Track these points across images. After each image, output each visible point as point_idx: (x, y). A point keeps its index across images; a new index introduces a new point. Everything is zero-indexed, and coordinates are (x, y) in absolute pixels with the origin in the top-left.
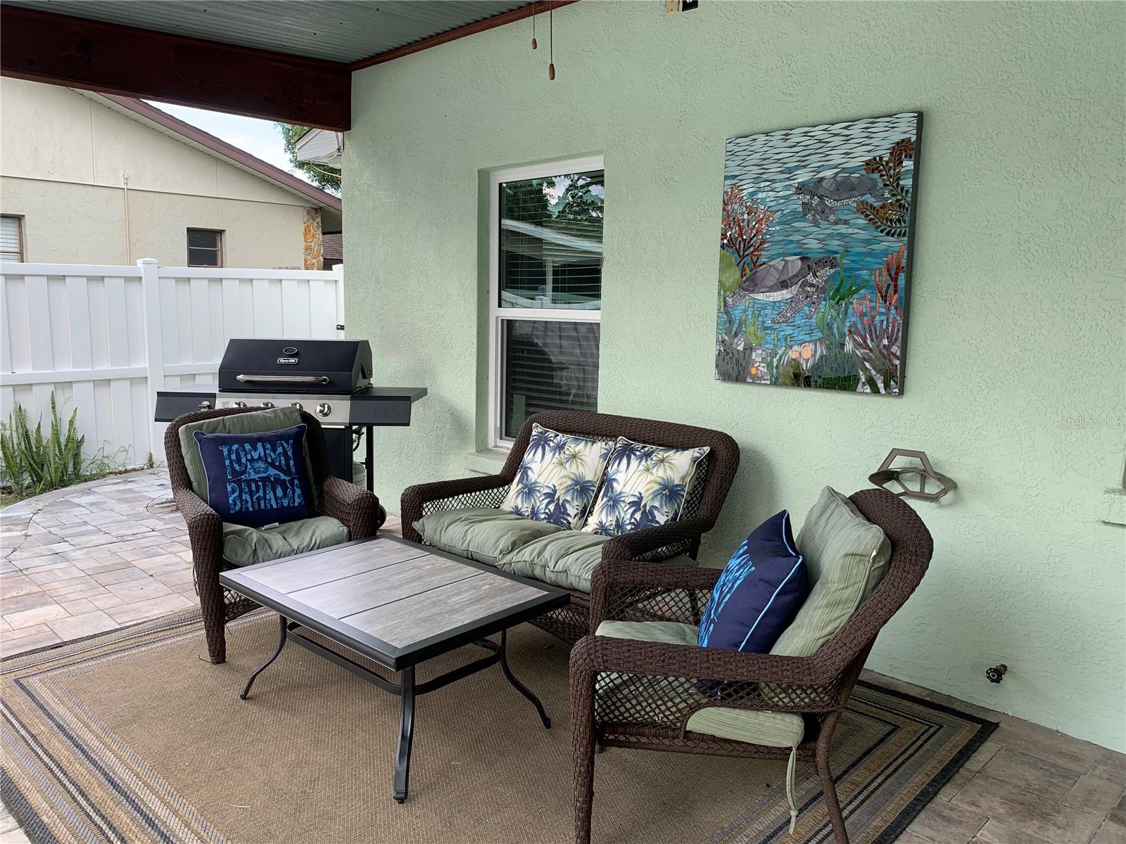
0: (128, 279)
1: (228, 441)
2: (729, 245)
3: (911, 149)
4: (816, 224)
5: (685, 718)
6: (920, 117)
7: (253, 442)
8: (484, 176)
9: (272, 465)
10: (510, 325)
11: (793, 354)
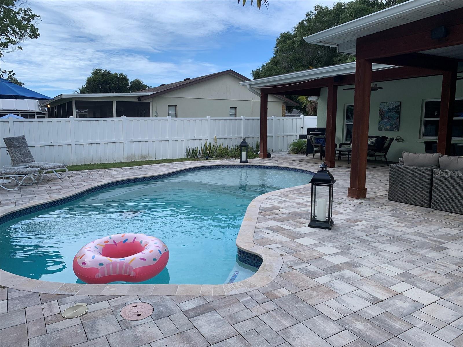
0: (271, 119)
1: (318, 138)
2: (380, 115)
3: (400, 106)
4: (390, 113)
5: (375, 153)
6: (401, 102)
7: (321, 138)
8: (345, 104)
9: (323, 141)
10: (347, 125)
11: (387, 127)
